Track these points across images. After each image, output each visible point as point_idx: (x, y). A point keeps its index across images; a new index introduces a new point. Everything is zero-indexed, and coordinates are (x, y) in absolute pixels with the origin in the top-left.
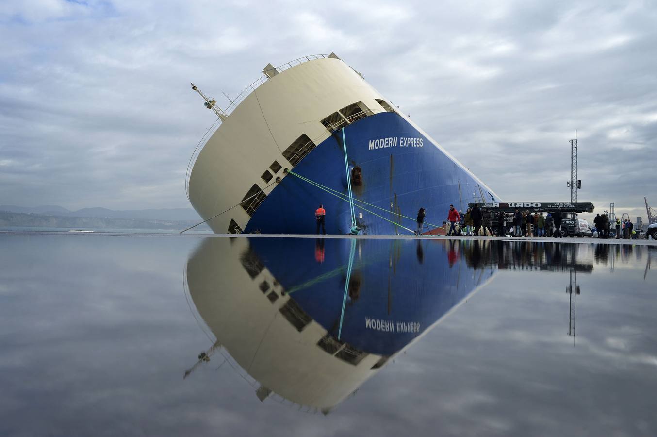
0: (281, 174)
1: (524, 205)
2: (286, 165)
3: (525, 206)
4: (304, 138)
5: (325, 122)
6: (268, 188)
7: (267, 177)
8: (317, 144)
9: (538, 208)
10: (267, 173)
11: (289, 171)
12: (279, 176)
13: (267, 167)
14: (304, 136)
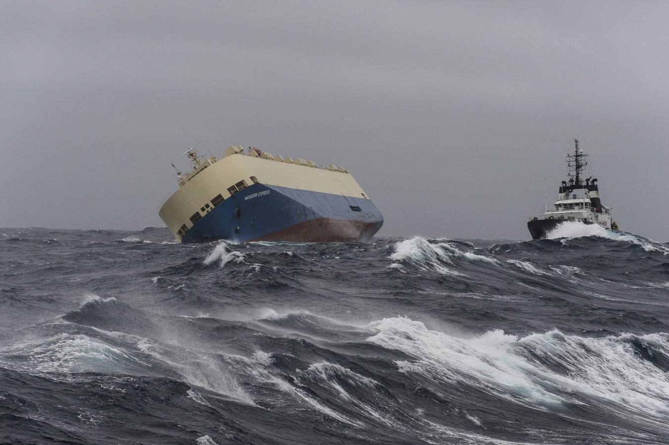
0: (209, 209)
2: (212, 206)
4: (220, 196)
5: (229, 190)
6: (203, 214)
7: (203, 209)
8: (225, 199)
10: (203, 208)
11: (213, 208)
13: (203, 206)
14: (220, 195)
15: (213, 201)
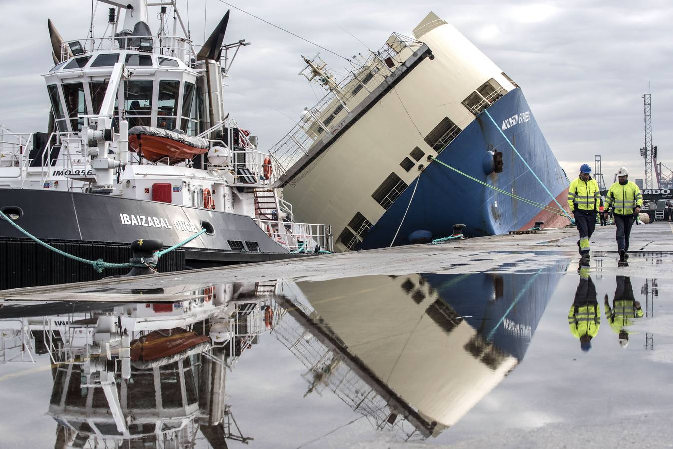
0: (424, 162)
1: (652, 191)
2: (429, 151)
3: (654, 193)
4: (447, 124)
5: (467, 103)
6: (409, 177)
7: (407, 165)
8: (462, 128)
9: (665, 194)
10: (407, 160)
11: (434, 157)
12: (422, 164)
14: (447, 119)
15: (430, 140)
